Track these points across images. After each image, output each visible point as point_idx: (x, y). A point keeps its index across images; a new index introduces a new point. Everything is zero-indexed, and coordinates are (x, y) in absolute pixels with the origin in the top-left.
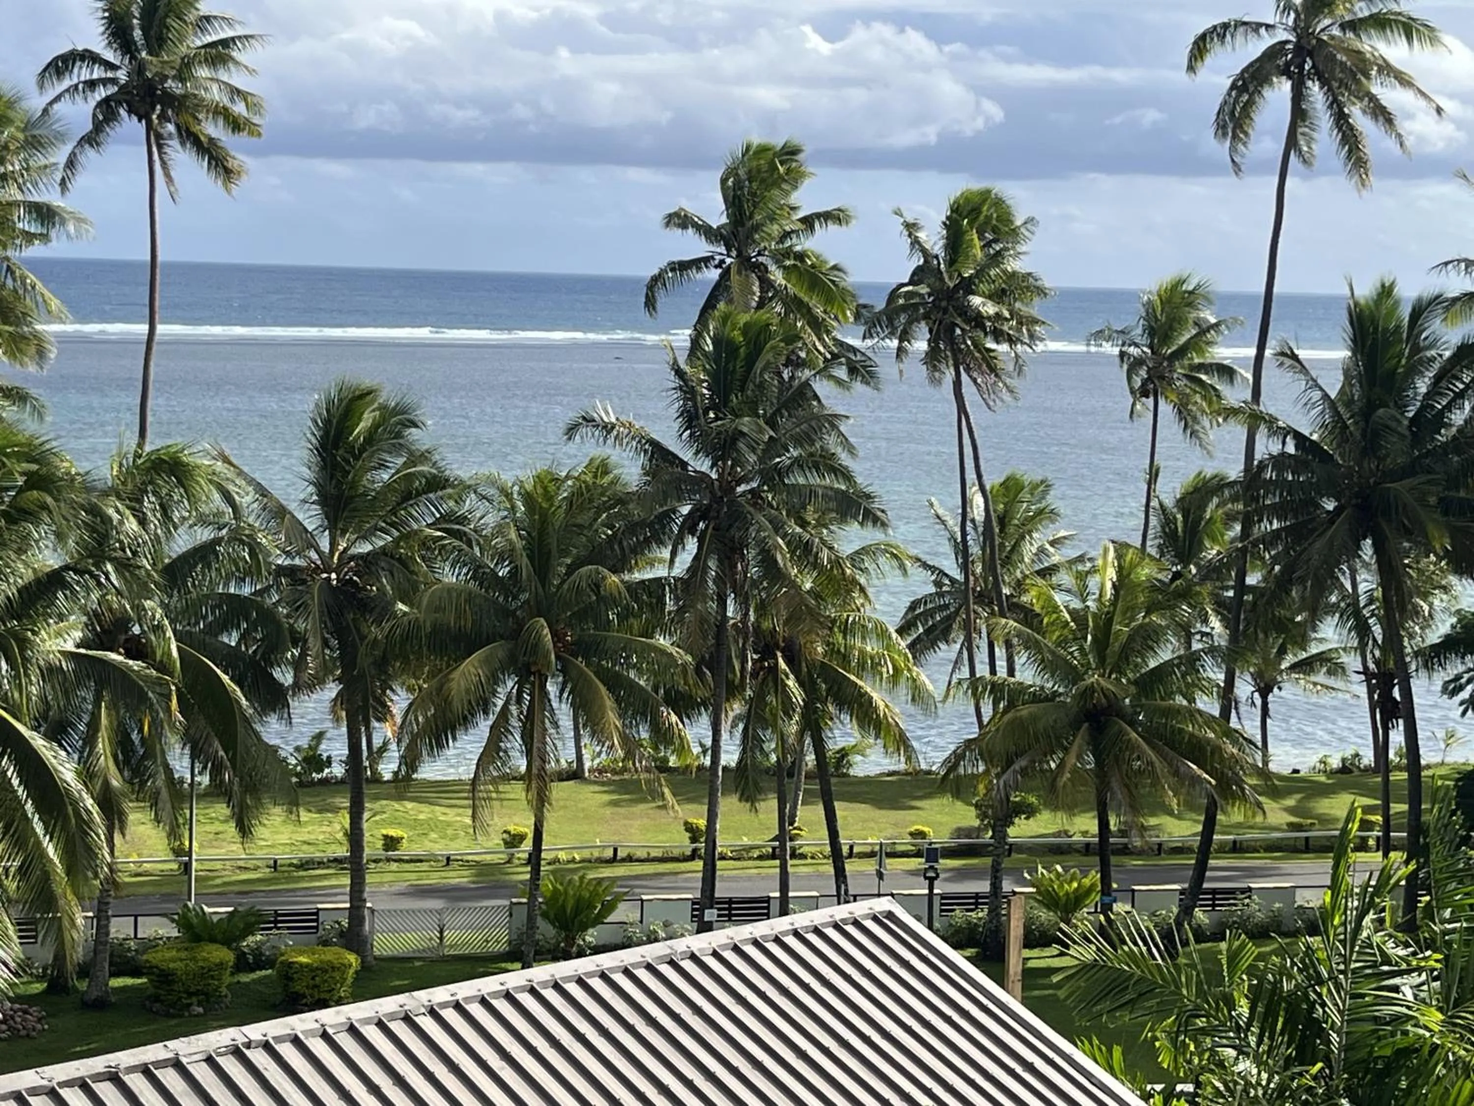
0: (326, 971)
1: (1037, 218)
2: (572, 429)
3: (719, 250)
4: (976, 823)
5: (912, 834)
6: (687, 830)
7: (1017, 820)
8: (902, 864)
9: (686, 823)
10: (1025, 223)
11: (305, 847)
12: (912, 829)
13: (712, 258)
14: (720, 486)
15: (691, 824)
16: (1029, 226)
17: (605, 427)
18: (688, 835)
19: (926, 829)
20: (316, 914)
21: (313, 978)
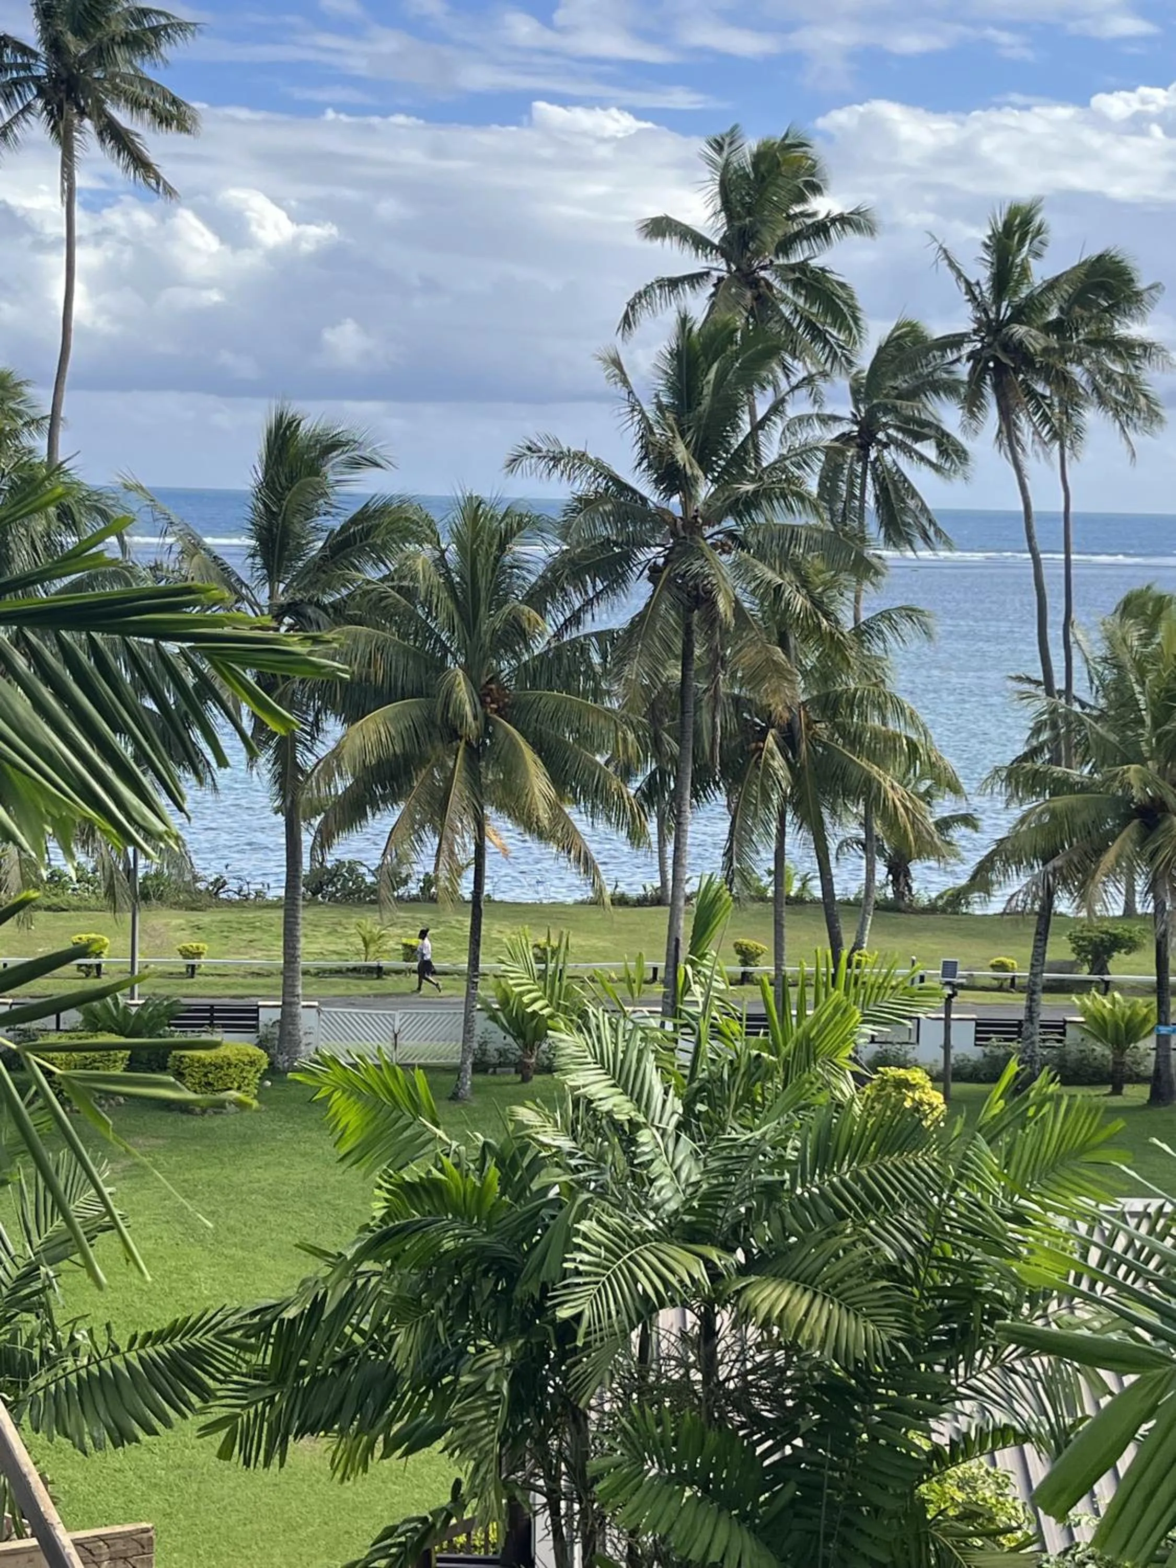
0: (222, 1068)
1: (1164, 284)
2: (515, 460)
3: (715, 265)
4: (1073, 957)
5: (994, 967)
6: (738, 952)
7: (1115, 954)
8: (973, 996)
9: (736, 945)
10: (1150, 288)
11: (335, 957)
12: (993, 961)
13: (707, 274)
14: (683, 526)
15: (741, 945)
16: (1153, 292)
17: (553, 458)
18: (739, 957)
19: (1008, 961)
20: (257, 1011)
21: (206, 1075)
